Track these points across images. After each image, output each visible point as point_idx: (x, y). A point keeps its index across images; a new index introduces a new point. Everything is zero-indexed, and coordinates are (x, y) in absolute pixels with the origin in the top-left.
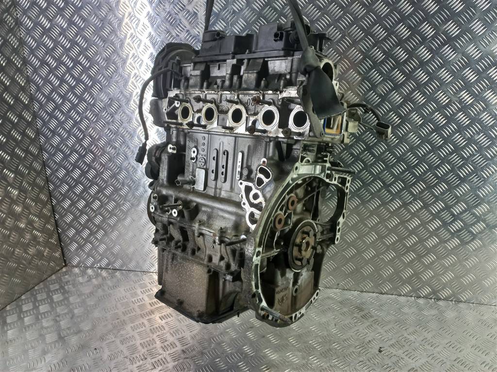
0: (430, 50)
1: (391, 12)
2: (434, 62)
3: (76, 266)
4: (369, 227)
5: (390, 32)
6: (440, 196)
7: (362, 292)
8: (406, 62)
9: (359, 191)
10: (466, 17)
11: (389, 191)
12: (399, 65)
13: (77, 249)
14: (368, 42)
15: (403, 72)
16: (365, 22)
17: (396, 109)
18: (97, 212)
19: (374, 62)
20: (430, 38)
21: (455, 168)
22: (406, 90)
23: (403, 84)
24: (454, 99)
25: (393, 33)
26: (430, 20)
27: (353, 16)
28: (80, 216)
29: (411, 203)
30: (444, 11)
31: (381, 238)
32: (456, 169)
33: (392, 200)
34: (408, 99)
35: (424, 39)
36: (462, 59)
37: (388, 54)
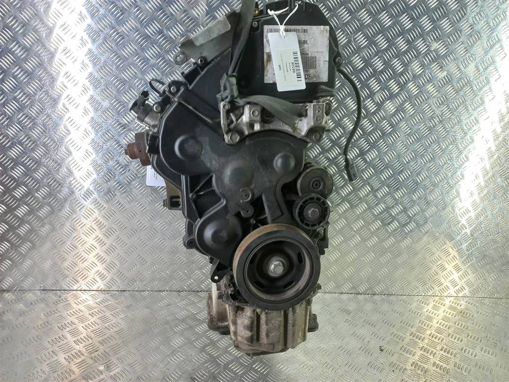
0: (423, 65)
1: (394, 24)
2: (425, 76)
3: (8, 291)
4: (354, 231)
5: (391, 42)
6: (418, 201)
7: (342, 293)
8: (402, 74)
9: (350, 195)
10: (453, 39)
11: (376, 196)
12: (395, 76)
13: (10, 268)
14: (371, 50)
15: (399, 84)
16: (370, 30)
17: (388, 118)
18: (46, 221)
19: (375, 70)
20: (423, 53)
21: (433, 175)
22: (399, 101)
23: (398, 94)
24: (438, 112)
25: (394, 44)
26: (425, 37)
27: (360, 23)
28: (19, 226)
29: (393, 207)
30: (437, 31)
31: (364, 240)
32: (433, 177)
33: (377, 204)
34: (400, 109)
35: (419, 53)
36: (447, 76)
37: (387, 64)
